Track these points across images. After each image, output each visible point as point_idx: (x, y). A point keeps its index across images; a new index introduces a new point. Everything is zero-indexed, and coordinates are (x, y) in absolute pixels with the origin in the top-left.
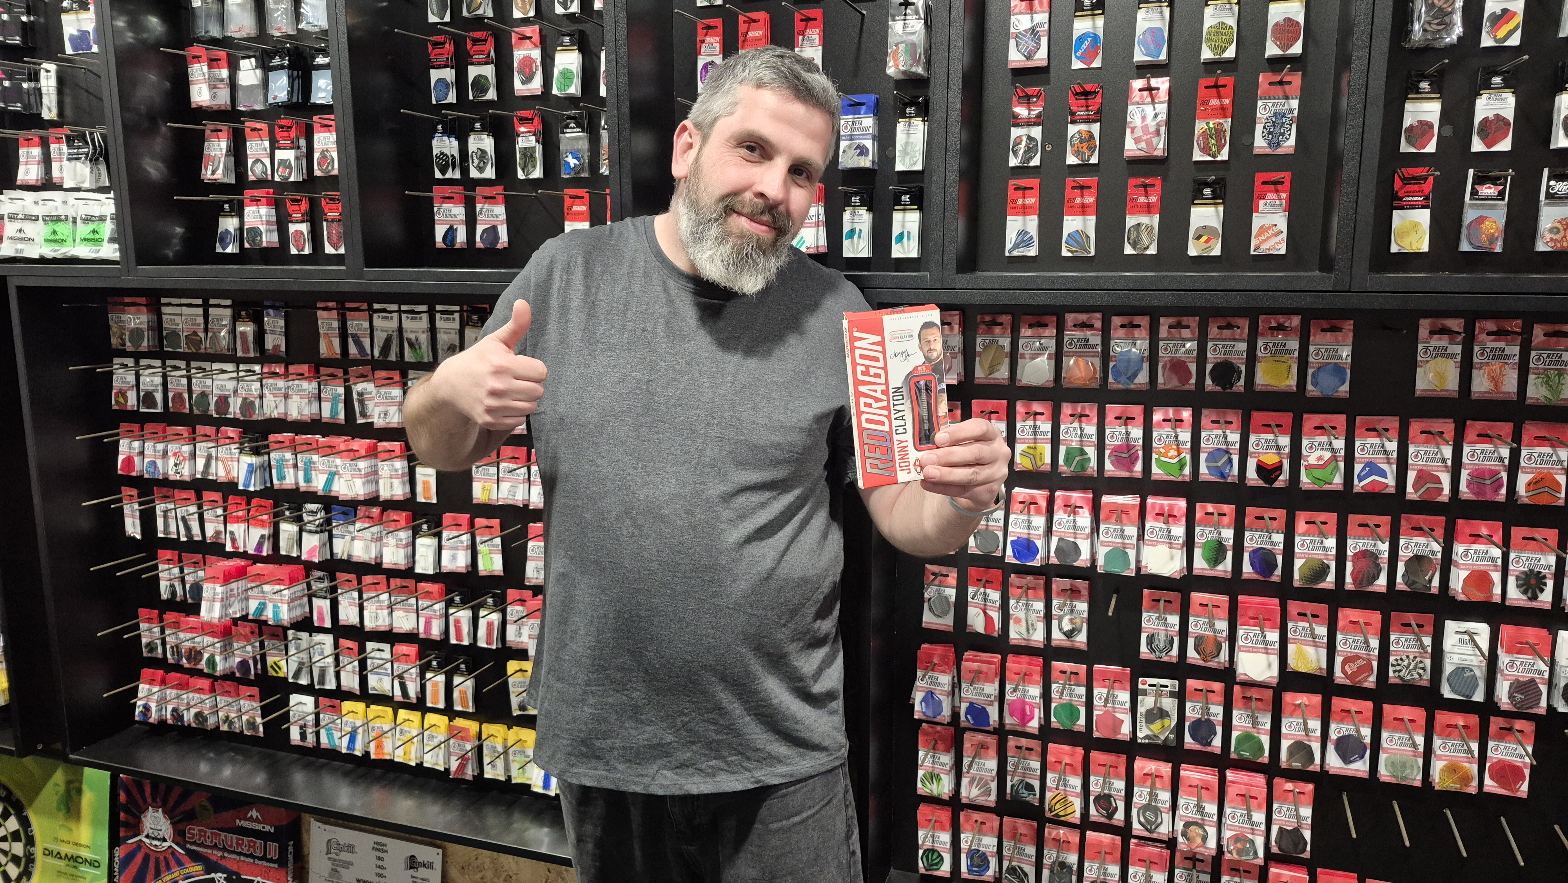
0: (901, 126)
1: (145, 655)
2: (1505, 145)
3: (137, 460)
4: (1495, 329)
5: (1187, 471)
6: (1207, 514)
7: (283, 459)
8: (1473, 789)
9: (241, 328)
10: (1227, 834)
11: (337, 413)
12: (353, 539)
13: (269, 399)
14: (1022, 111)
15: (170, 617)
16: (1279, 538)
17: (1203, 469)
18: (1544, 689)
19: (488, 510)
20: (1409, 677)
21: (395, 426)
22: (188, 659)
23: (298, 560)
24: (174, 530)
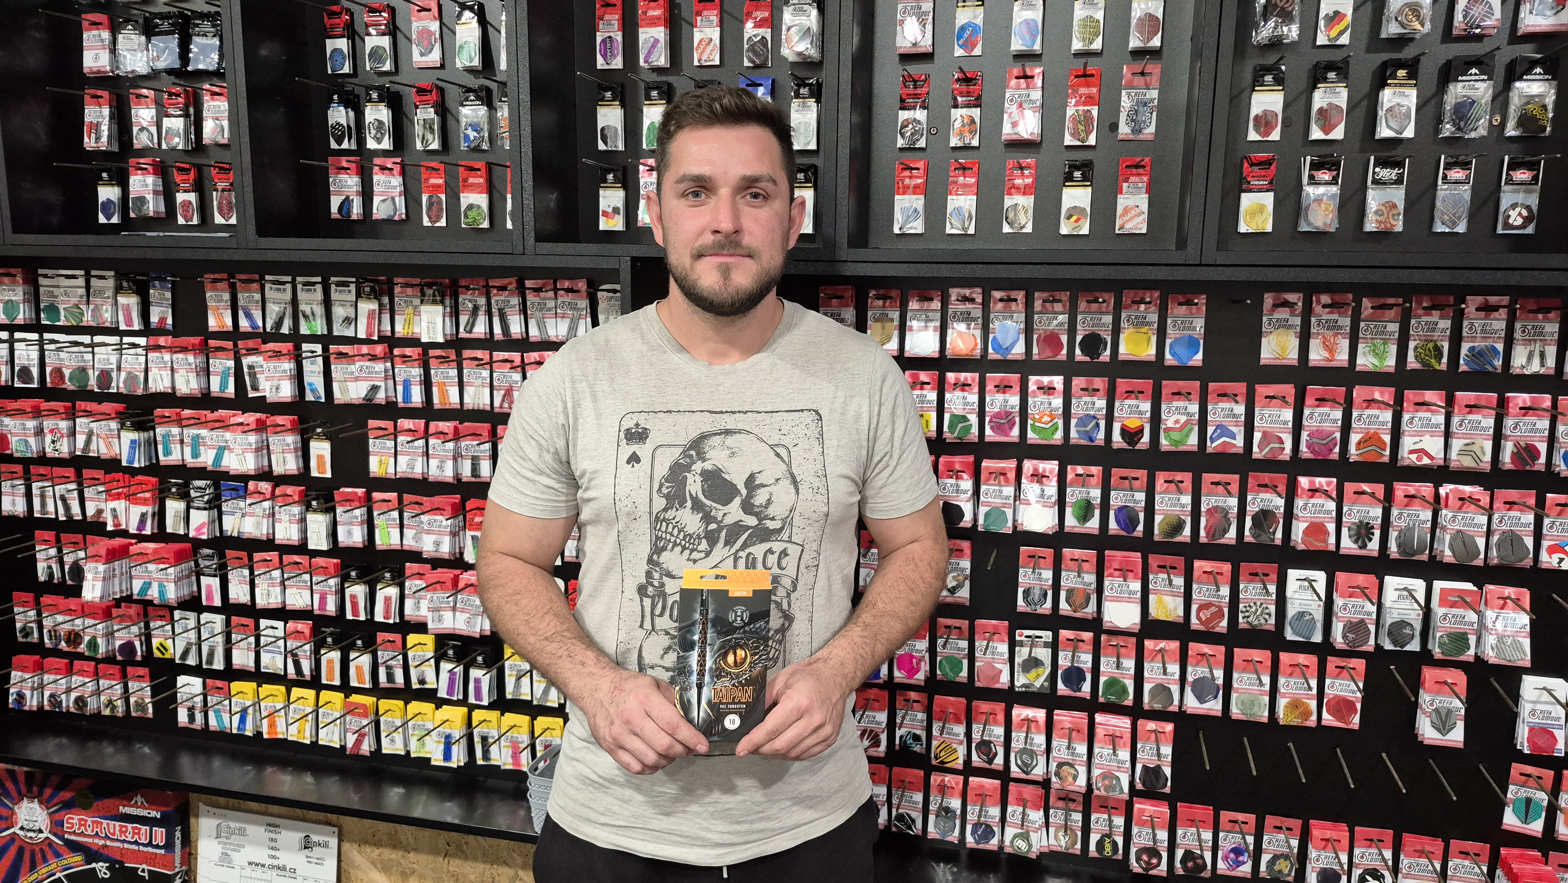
0: (795, 106)
1: (20, 639)
2: (1338, 134)
4: (1329, 302)
5: (1059, 435)
6: (1077, 475)
7: (169, 435)
8: (1312, 721)
9: (122, 300)
10: (1096, 772)
11: (227, 388)
12: (243, 515)
13: (154, 373)
15: (46, 599)
16: (1141, 496)
17: (1073, 434)
18: (1372, 628)
19: (384, 484)
20: (1256, 622)
21: (290, 400)
22: (68, 642)
23: (185, 538)
24: (52, 509)
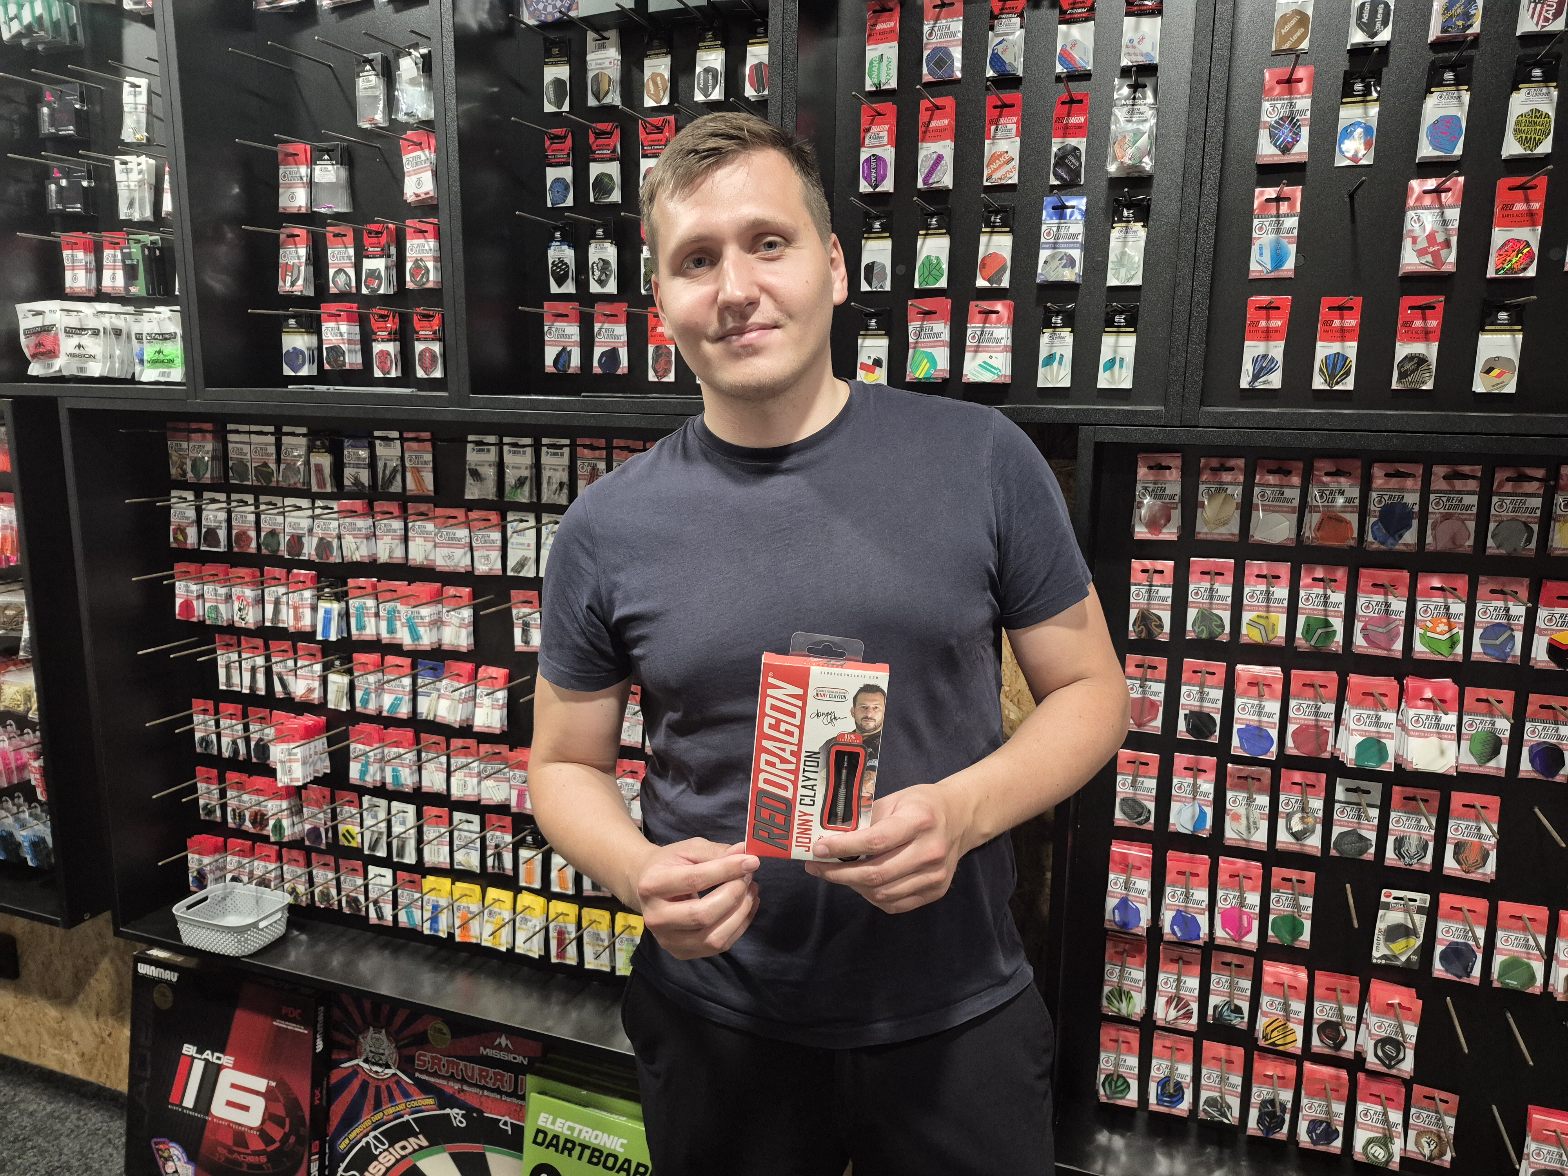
0: (1116, 232)
1: (202, 818)
3: (196, 604)
5: (1459, 649)
6: (1479, 699)
7: (363, 607)
9: (316, 459)
12: (440, 697)
13: (349, 541)
15: (232, 777)
17: (1477, 647)
22: (253, 823)
24: (239, 681)
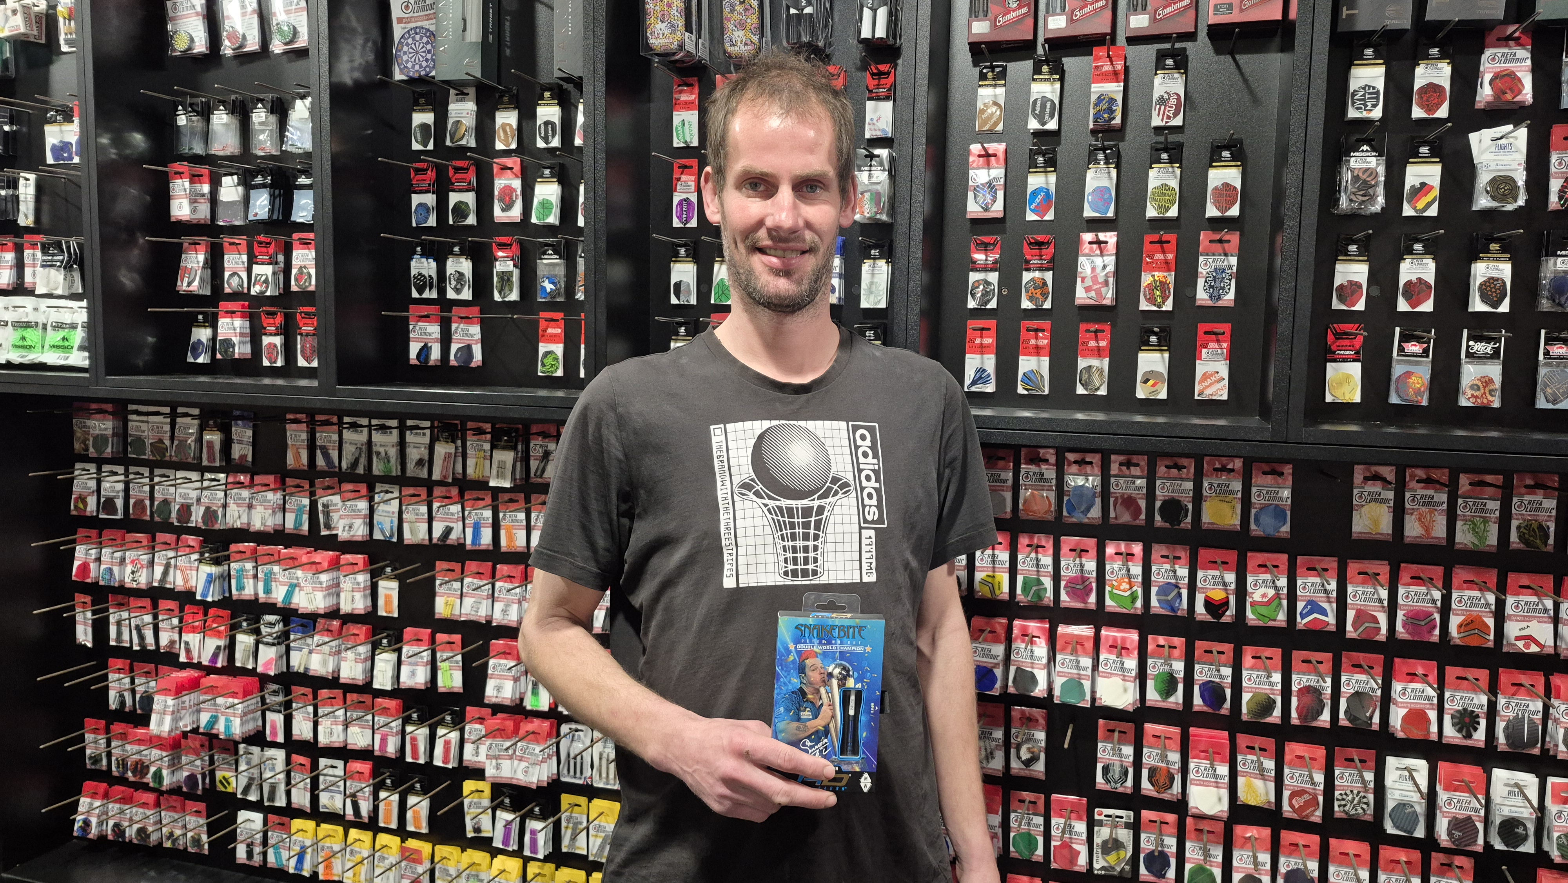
0: (866, 267)
1: (88, 767)
2: (1427, 306)
3: (93, 566)
4: (1424, 477)
5: (1139, 604)
6: (1158, 646)
7: (243, 570)
9: (207, 437)
11: (301, 525)
12: (310, 652)
13: (232, 509)
14: (979, 257)
15: (118, 728)
16: (1227, 672)
17: (1154, 602)
18: (1480, 826)
19: (450, 625)
20: (1353, 812)
21: (360, 539)
23: (253, 672)
24: (128, 638)
